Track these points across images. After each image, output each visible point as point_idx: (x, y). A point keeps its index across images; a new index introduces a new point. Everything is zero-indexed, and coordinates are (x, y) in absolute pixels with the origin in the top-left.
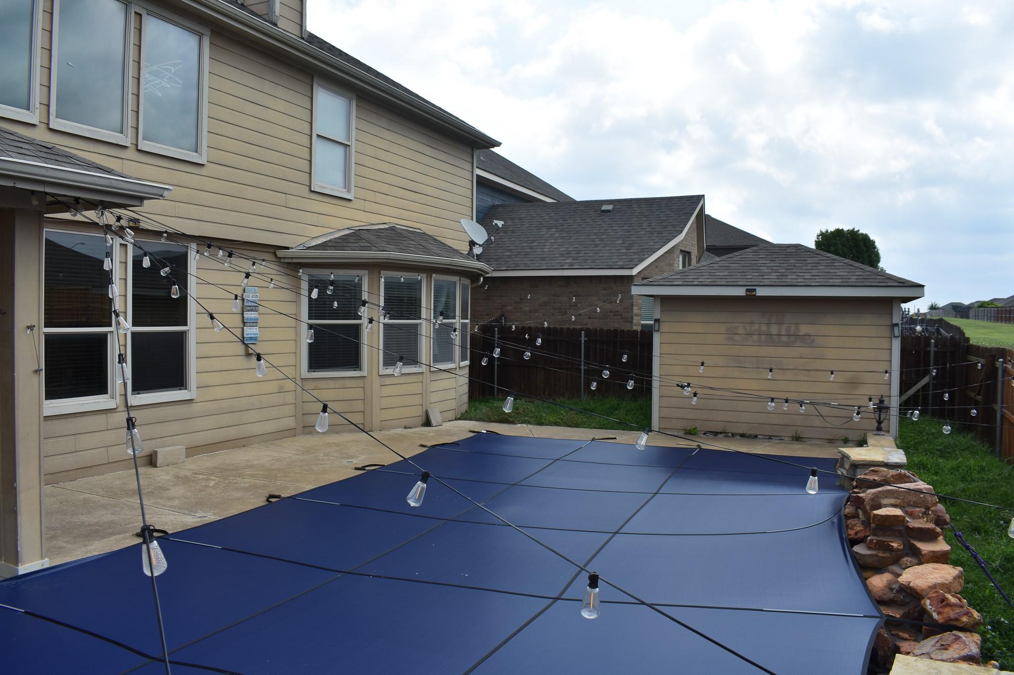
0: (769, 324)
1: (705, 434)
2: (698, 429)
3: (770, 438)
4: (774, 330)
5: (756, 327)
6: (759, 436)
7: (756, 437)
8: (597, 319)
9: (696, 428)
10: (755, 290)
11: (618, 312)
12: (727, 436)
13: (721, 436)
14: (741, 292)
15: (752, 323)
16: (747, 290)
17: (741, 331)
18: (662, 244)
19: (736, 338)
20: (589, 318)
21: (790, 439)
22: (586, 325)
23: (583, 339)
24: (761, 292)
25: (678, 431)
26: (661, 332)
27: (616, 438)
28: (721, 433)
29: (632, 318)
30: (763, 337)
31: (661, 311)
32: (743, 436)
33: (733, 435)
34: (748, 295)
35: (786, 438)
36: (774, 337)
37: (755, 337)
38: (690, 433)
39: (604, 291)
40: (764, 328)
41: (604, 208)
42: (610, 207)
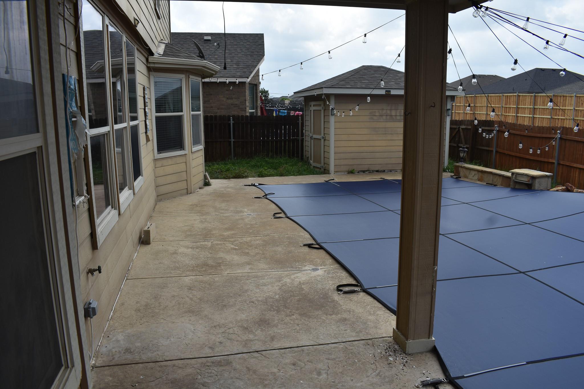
0: (391, 110)
1: (358, 172)
2: (355, 170)
3: (391, 171)
4: (393, 113)
5: (385, 111)
6: (386, 171)
7: (384, 171)
8: (223, 109)
9: (354, 170)
10: (390, 91)
11: (236, 104)
12: (370, 172)
13: (367, 172)
14: (383, 92)
15: (383, 109)
16: (386, 91)
17: (377, 114)
18: (257, 62)
19: (375, 118)
20: (218, 109)
21: (401, 171)
22: (216, 113)
23: (232, 122)
24: (393, 92)
25: (344, 172)
26: (335, 116)
27: (334, 179)
28: (367, 171)
29: (246, 108)
30: (388, 117)
31: (335, 103)
32: (377, 171)
33: (373, 171)
34: (387, 94)
35: (399, 171)
36: (394, 117)
37: (384, 117)
38: (351, 172)
39: (227, 92)
40: (389, 112)
41: (206, 38)
42: (209, 38)
